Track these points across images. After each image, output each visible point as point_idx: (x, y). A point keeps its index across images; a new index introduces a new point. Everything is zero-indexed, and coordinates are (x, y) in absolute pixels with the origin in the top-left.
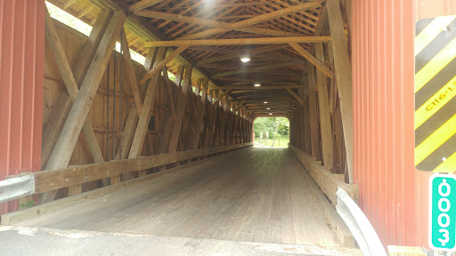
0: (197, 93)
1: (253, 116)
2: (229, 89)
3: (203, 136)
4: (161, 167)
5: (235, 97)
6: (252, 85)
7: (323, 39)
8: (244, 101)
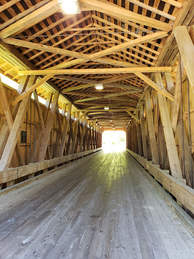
0: (63, 114)
1: (103, 130)
2: (86, 111)
3: (68, 145)
4: (30, 175)
5: (91, 117)
6: (103, 108)
7: (162, 69)
8: (97, 120)
